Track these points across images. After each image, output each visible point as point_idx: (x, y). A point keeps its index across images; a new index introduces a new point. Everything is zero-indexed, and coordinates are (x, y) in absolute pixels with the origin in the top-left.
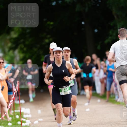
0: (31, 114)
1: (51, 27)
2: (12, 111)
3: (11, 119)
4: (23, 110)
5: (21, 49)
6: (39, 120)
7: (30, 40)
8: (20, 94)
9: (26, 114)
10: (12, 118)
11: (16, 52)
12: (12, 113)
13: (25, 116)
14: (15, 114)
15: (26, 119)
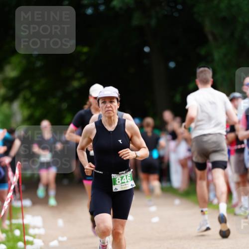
0: (44, 227)
1: (83, 58)
2: (7, 222)
3: (6, 238)
4: (29, 219)
5: (26, 100)
6: (61, 239)
7: (43, 81)
8: (22, 188)
9: (34, 227)
10: (7, 236)
11: (16, 105)
12: (8, 225)
13: (31, 231)
14: (13, 227)
15: (34, 236)
